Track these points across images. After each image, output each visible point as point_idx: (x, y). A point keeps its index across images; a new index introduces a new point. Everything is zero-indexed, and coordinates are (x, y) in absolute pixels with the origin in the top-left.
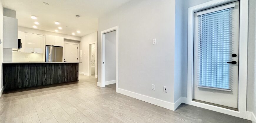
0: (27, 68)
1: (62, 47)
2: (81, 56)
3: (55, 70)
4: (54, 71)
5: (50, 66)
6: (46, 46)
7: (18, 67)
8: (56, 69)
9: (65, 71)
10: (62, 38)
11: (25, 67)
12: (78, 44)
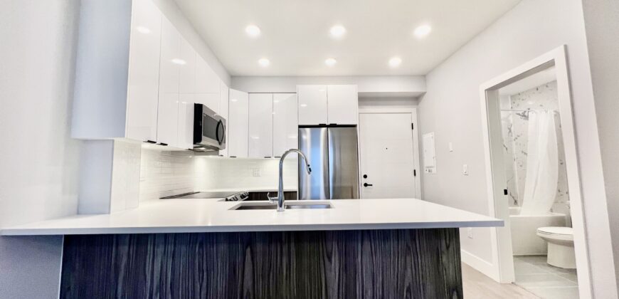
0: (160, 250)
1: (354, 126)
2: (429, 161)
3: (299, 271)
4: (294, 275)
5: (270, 242)
6: (300, 127)
7: (121, 248)
8: (305, 261)
9: (368, 285)
10: (350, 92)
11: (150, 248)
12: (413, 109)
